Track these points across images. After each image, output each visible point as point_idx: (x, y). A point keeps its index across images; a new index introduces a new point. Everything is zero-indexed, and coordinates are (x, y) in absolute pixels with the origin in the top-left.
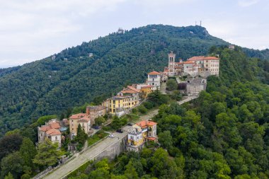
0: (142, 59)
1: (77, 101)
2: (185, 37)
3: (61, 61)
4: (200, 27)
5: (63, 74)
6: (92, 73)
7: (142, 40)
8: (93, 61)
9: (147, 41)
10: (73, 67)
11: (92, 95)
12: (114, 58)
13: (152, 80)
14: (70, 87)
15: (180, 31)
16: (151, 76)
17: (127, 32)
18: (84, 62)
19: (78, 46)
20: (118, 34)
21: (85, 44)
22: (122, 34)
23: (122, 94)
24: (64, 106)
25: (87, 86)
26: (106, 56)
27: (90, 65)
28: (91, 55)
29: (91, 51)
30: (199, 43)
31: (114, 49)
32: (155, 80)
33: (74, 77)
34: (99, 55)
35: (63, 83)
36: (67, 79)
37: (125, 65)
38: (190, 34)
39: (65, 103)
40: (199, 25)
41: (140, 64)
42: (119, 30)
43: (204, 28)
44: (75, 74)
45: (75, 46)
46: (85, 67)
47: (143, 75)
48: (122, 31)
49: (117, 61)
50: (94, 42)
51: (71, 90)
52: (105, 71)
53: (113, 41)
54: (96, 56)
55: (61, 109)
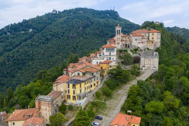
0: (73, 34)
1: (20, 69)
2: (103, 18)
3: (4, 35)
4: (114, 11)
5: (7, 46)
6: (32, 45)
7: (73, 19)
8: (33, 35)
9: (76, 20)
10: (15, 40)
11: (33, 63)
12: (51, 33)
13: (108, 53)
14: (13, 57)
15: (100, 14)
16: (108, 50)
17: (59, 12)
18: (25, 36)
19: (19, 23)
20: (52, 14)
21: (25, 21)
22: (56, 14)
23: (81, 74)
24: (8, 73)
25: (29, 56)
26: (44, 31)
27: (30, 38)
28: (31, 30)
29: (31, 27)
30: (114, 22)
31: (50, 26)
32: (112, 54)
33: (17, 49)
34: (37, 30)
35: (7, 54)
36: (10, 50)
37: (60, 38)
38: (107, 16)
39: (9, 71)
40: (113, 9)
41: (71, 38)
42: (54, 11)
43: (116, 12)
44: (17, 46)
45: (17, 23)
46: (26, 40)
47: (75, 46)
48: (56, 11)
49: (53, 35)
50: (33, 20)
51: (14, 60)
52: (43, 43)
53: (49, 19)
54: (35, 31)
55: (5, 77)
